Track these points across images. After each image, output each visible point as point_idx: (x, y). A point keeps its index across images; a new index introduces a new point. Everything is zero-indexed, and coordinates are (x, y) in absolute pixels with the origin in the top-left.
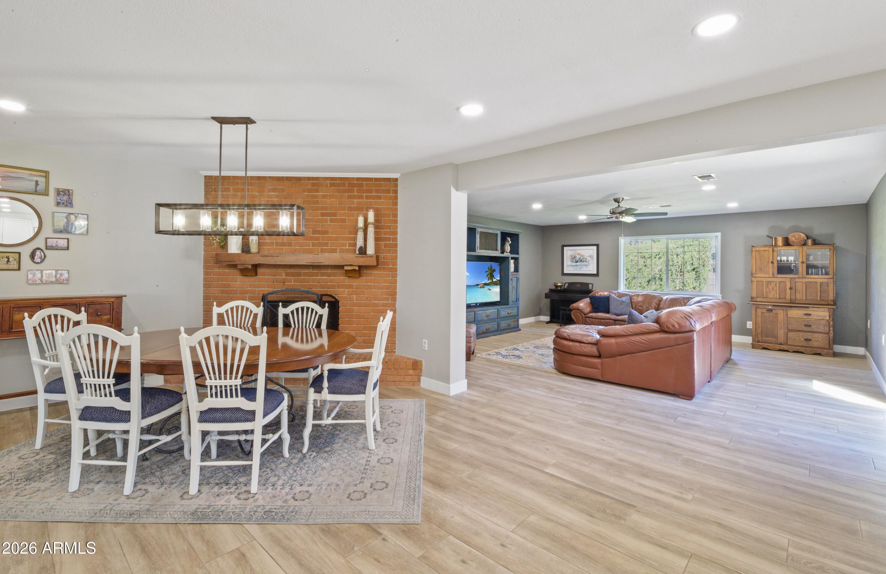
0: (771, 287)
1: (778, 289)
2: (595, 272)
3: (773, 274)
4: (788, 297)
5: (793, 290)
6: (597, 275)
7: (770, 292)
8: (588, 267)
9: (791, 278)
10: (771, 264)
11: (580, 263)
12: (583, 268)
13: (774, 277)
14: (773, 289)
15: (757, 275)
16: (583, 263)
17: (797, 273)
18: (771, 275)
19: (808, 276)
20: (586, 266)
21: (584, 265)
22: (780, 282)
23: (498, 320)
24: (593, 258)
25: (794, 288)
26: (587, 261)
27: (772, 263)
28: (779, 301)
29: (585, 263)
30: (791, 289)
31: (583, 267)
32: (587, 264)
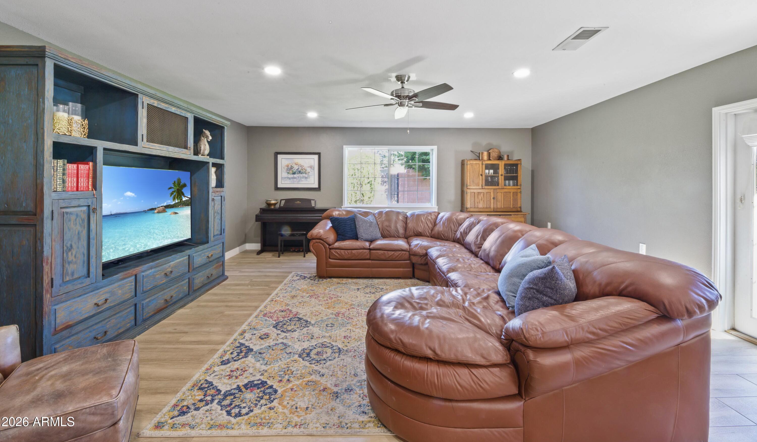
0: (480, 198)
1: (485, 199)
2: (316, 186)
3: (482, 186)
4: (492, 206)
5: (495, 200)
6: (319, 189)
7: (479, 202)
8: (308, 180)
9: (494, 189)
10: (480, 177)
11: (298, 175)
12: (302, 181)
13: (482, 189)
14: (482, 199)
15: (471, 187)
16: (301, 175)
17: (498, 185)
18: (480, 187)
19: (505, 187)
20: (306, 178)
21: (303, 178)
22: (487, 193)
23: (188, 276)
24: (314, 169)
25: (496, 198)
26: (307, 172)
27: (481, 175)
28: (486, 210)
29: (304, 175)
30: (494, 198)
31: (303, 179)
32: (306, 176)
